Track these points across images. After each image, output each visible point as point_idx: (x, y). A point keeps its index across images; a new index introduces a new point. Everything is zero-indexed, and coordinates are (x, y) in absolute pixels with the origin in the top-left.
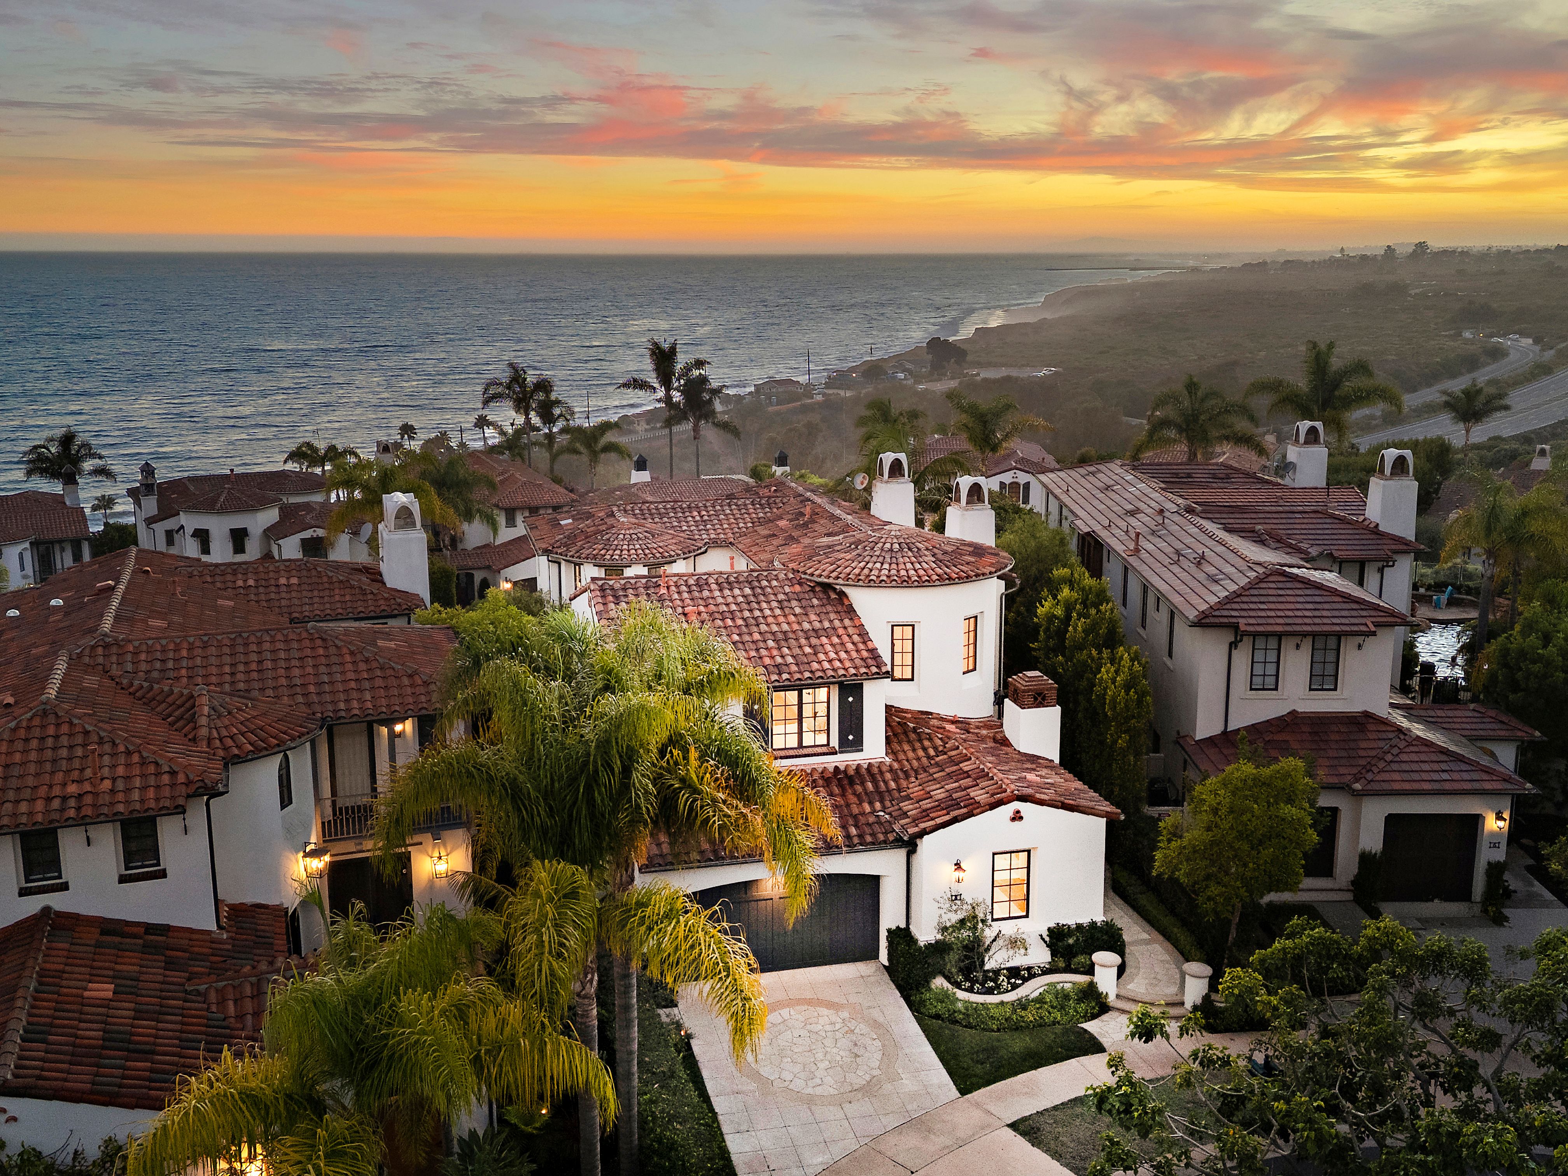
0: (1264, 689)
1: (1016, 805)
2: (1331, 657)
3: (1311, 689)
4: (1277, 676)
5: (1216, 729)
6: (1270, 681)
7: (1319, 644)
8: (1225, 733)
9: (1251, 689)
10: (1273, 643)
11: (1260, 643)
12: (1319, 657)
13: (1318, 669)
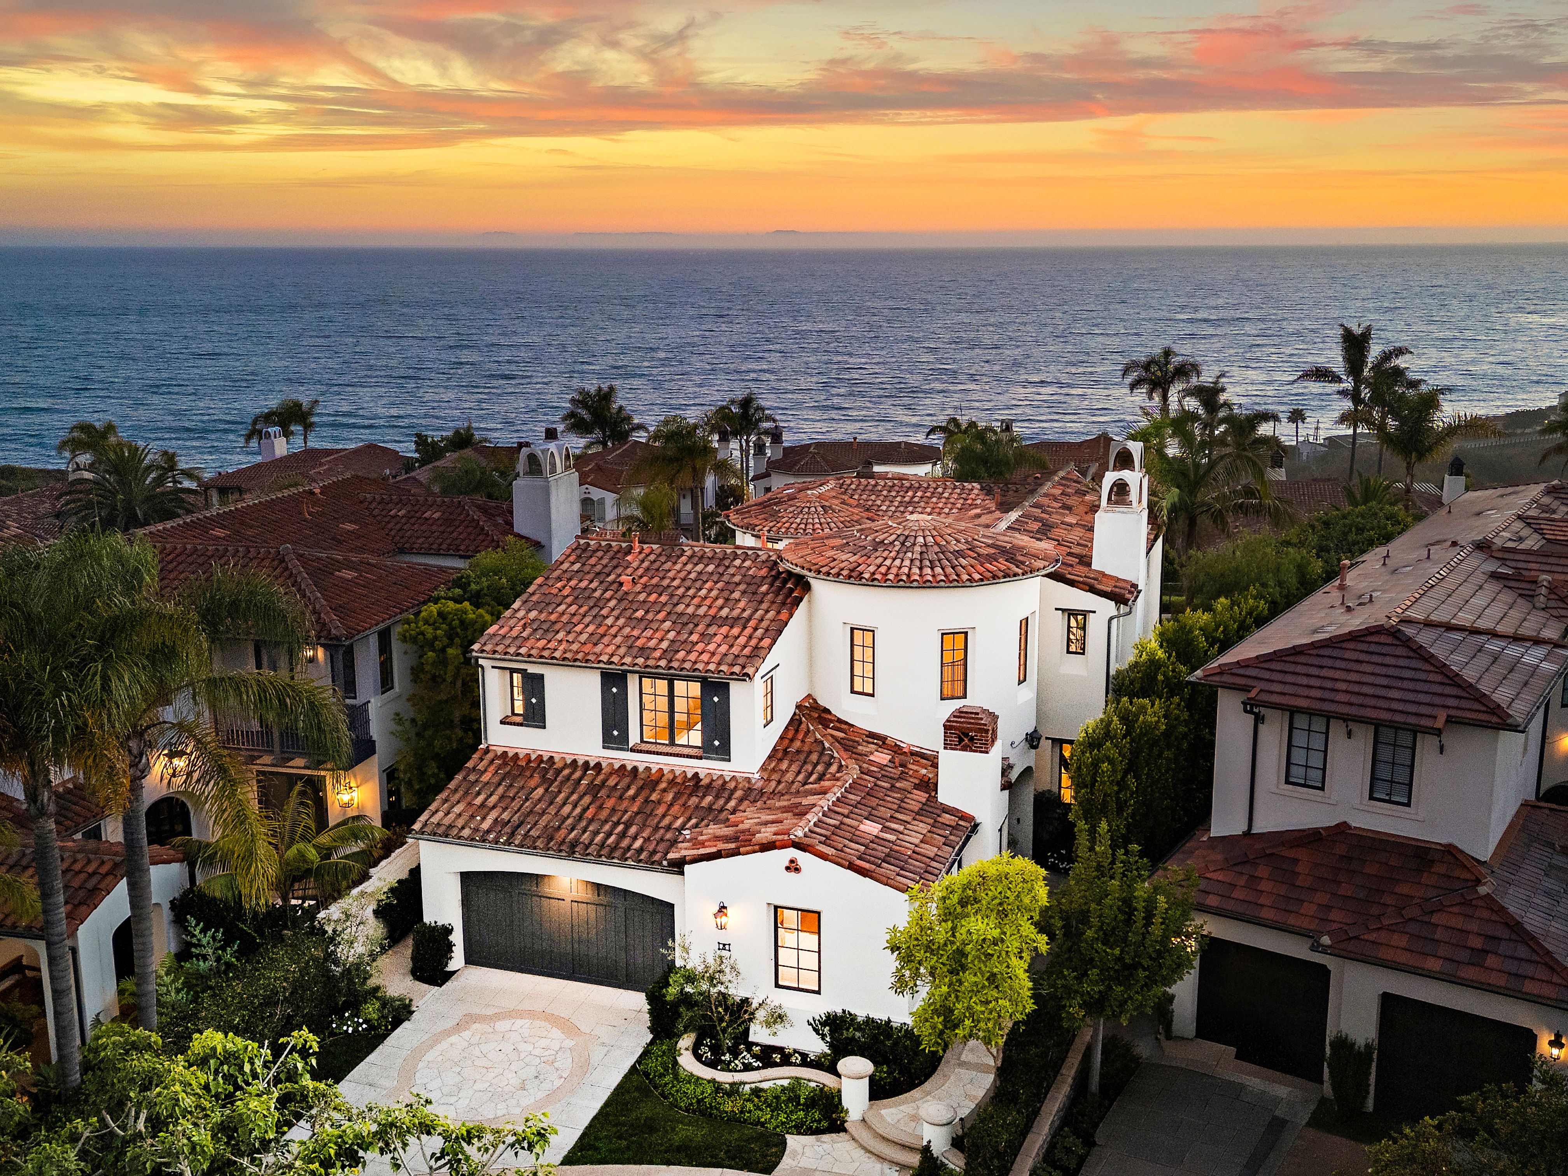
0: (1304, 786)
1: (792, 853)
2: (1403, 756)
3: (1371, 798)
4: (1324, 770)
5: (1238, 827)
6: (1315, 775)
7: (1387, 735)
8: (1248, 834)
9: (1287, 782)
10: (1319, 724)
11: (1301, 721)
12: (1385, 753)
13: (1384, 772)
